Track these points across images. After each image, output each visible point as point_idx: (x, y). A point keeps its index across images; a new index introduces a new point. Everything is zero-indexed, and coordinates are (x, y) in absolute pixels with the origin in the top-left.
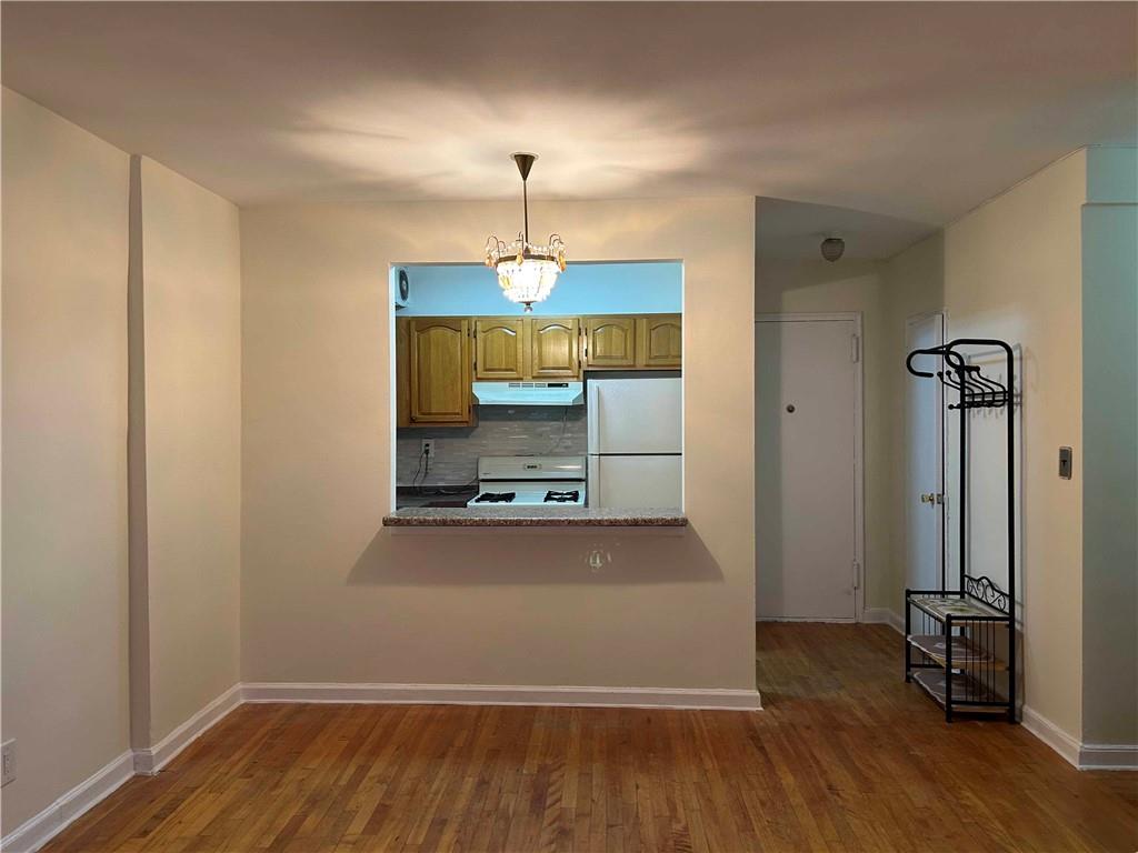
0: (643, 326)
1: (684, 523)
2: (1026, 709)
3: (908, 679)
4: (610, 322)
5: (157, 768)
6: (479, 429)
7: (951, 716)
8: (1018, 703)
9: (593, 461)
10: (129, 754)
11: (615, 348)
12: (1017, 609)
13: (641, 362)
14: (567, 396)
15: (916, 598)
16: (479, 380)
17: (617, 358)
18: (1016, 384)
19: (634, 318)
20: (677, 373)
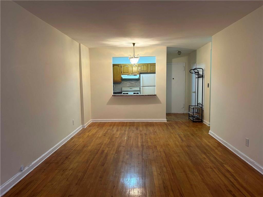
0: (149, 65)
1: (155, 95)
2: (204, 120)
3: (189, 119)
4: (144, 65)
5: (85, 127)
6: (122, 83)
7: (193, 122)
8: (203, 120)
9: (141, 87)
10: (81, 126)
11: (145, 69)
12: (203, 107)
13: (149, 72)
14: (137, 77)
15: (190, 107)
16: (122, 74)
17: (145, 71)
18: (204, 74)
19: (148, 64)
20: (155, 73)
